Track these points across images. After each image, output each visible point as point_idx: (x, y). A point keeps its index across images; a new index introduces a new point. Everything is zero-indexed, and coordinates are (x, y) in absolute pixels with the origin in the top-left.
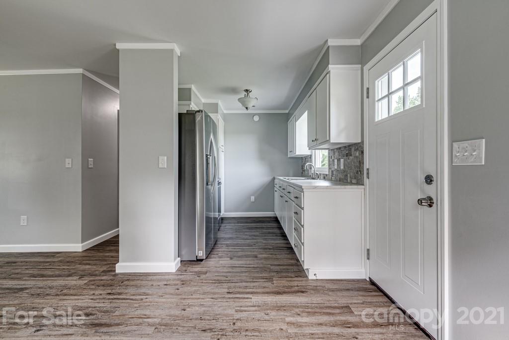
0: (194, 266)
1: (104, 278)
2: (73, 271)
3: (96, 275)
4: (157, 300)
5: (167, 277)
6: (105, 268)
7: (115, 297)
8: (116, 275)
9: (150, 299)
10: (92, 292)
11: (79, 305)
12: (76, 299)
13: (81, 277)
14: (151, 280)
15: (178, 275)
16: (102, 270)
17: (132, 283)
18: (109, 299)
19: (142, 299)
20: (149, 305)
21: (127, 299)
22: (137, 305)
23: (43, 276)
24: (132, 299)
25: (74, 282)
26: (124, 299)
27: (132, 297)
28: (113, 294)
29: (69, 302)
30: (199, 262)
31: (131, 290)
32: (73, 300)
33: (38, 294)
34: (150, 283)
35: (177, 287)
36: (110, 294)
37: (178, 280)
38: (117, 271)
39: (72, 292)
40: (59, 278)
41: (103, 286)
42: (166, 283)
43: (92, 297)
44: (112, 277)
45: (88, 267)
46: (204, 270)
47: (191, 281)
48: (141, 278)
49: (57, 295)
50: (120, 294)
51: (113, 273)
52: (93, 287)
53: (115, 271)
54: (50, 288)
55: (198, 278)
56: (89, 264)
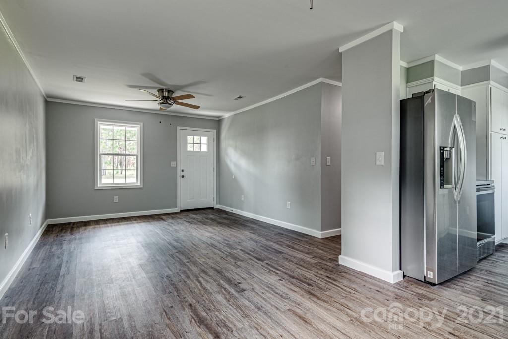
0: (419, 287)
1: (329, 264)
2: (310, 251)
3: (324, 259)
4: (363, 299)
5: (382, 285)
6: (332, 257)
7: (331, 281)
8: (338, 265)
9: (357, 295)
10: (317, 271)
11: (306, 275)
12: (305, 271)
13: (314, 257)
14: (366, 281)
15: (395, 288)
16: (330, 257)
17: (348, 276)
18: (326, 281)
19: (350, 293)
20: (354, 300)
21: (339, 287)
22: (344, 295)
23: (293, 248)
24: (342, 288)
25: (308, 259)
26: (337, 286)
27: (343, 287)
28: (330, 278)
29: (301, 271)
30: (429, 286)
31: (345, 282)
32: (303, 270)
33: (287, 259)
34: (363, 283)
35: (388, 298)
36: (328, 277)
37: (393, 292)
38: (340, 263)
39: (305, 265)
40: (301, 253)
41: (326, 269)
42: (378, 289)
43: (315, 274)
44: (334, 266)
45: (321, 251)
46: (431, 296)
47: (408, 299)
48: (357, 276)
49: (296, 263)
50: (335, 280)
51: (337, 263)
52: (319, 267)
53: (338, 261)
54: (295, 257)
55: (418, 301)
56: (322, 250)
